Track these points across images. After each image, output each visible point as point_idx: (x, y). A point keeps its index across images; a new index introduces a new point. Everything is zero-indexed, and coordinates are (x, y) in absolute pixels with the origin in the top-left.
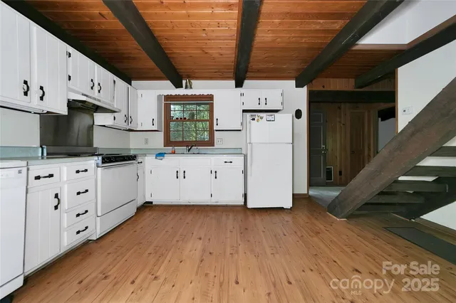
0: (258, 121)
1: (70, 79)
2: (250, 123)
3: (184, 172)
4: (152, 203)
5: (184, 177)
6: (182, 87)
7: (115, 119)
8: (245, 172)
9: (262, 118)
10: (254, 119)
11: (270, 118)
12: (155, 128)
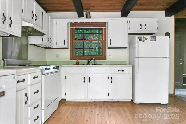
0: (144, 41)
1: (22, 12)
2: (138, 42)
3: (89, 78)
4: (65, 99)
5: (89, 82)
6: (83, 17)
7: (43, 40)
8: (133, 78)
9: (146, 39)
10: (140, 40)
11: (153, 39)
12: (66, 46)
